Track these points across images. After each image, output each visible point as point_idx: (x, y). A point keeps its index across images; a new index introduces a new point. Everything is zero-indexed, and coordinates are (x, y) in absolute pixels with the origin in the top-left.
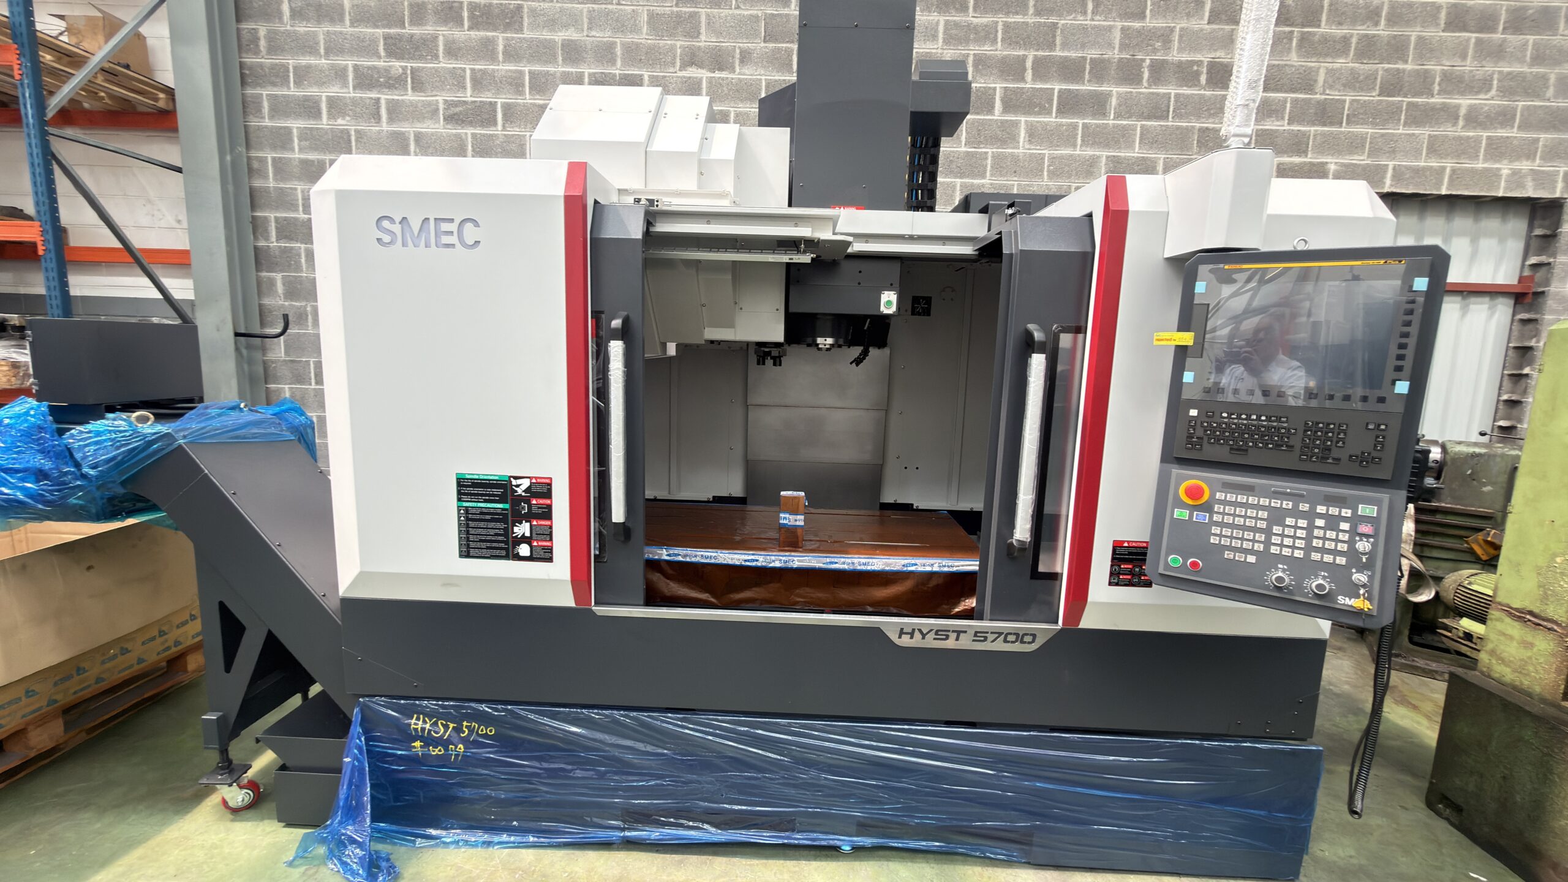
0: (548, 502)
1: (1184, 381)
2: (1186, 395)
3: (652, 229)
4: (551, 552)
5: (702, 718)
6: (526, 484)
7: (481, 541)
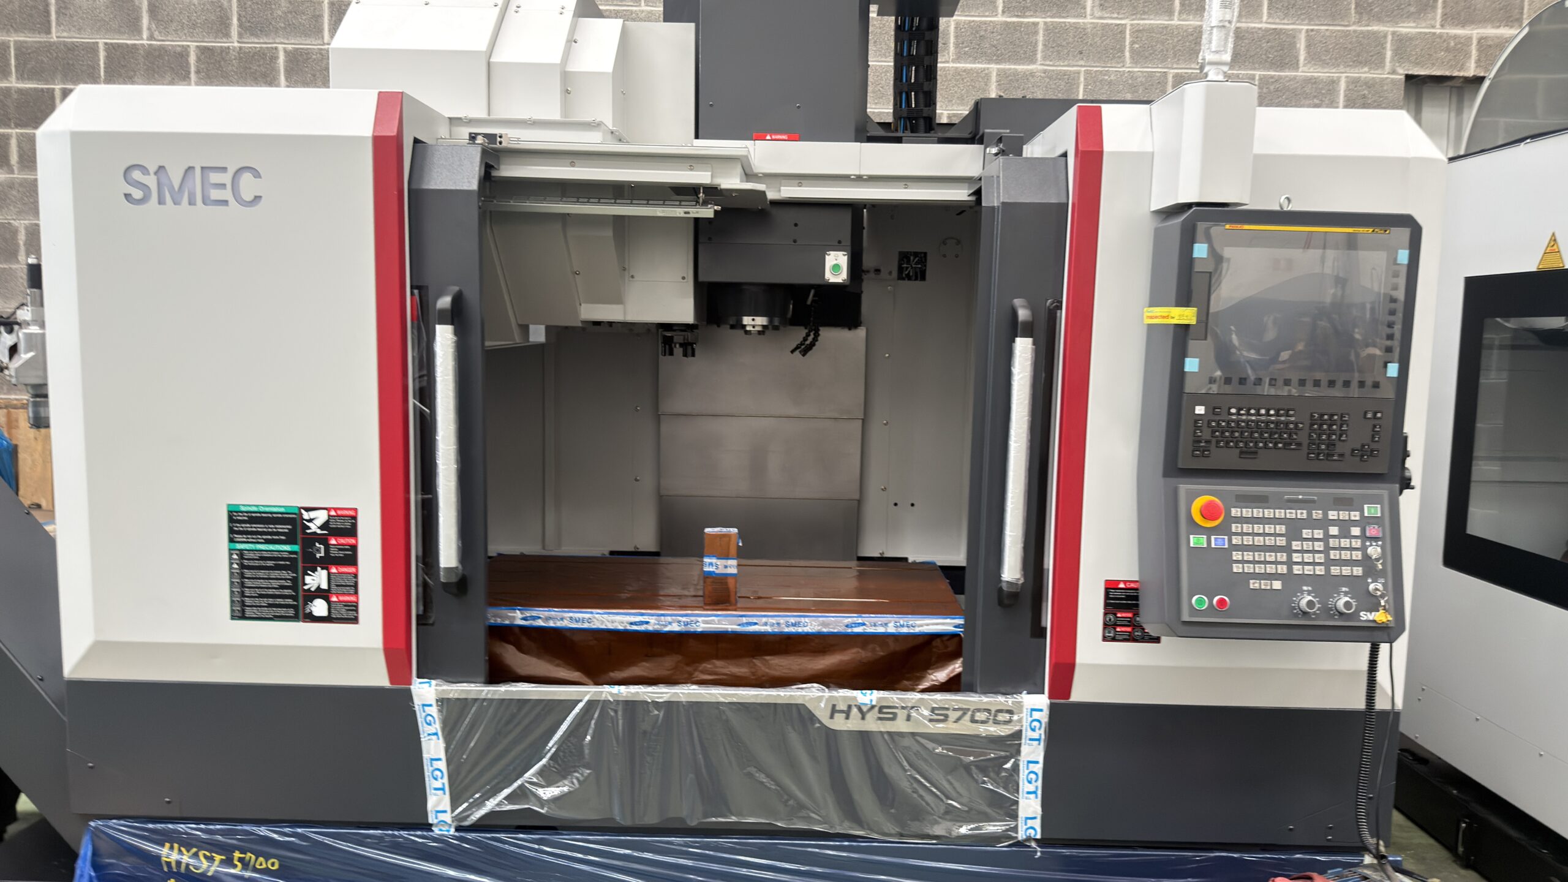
0: (352, 541)
1: (1186, 369)
2: (1190, 387)
3: (495, 173)
4: (357, 611)
5: (566, 839)
6: (321, 517)
7: (261, 596)
